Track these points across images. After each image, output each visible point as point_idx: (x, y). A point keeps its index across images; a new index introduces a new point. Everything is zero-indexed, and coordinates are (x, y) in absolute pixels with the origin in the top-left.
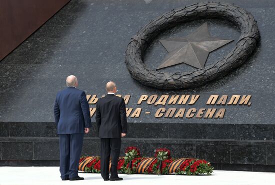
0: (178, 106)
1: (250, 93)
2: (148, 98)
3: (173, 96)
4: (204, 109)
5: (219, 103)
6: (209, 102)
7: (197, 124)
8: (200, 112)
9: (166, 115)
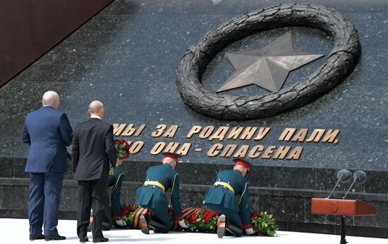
0: (239, 141)
1: (339, 127)
2: (201, 130)
3: (235, 128)
4: (274, 147)
5: (295, 139)
6: (281, 138)
7: (262, 167)
8: (269, 150)
9: (223, 154)
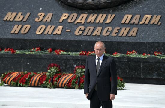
0: (95, 24)
1: (161, 13)
2: (69, 17)
3: (91, 15)
4: (119, 28)
5: (132, 22)
6: (123, 22)
7: (112, 42)
8: (115, 30)
9: (85, 33)
